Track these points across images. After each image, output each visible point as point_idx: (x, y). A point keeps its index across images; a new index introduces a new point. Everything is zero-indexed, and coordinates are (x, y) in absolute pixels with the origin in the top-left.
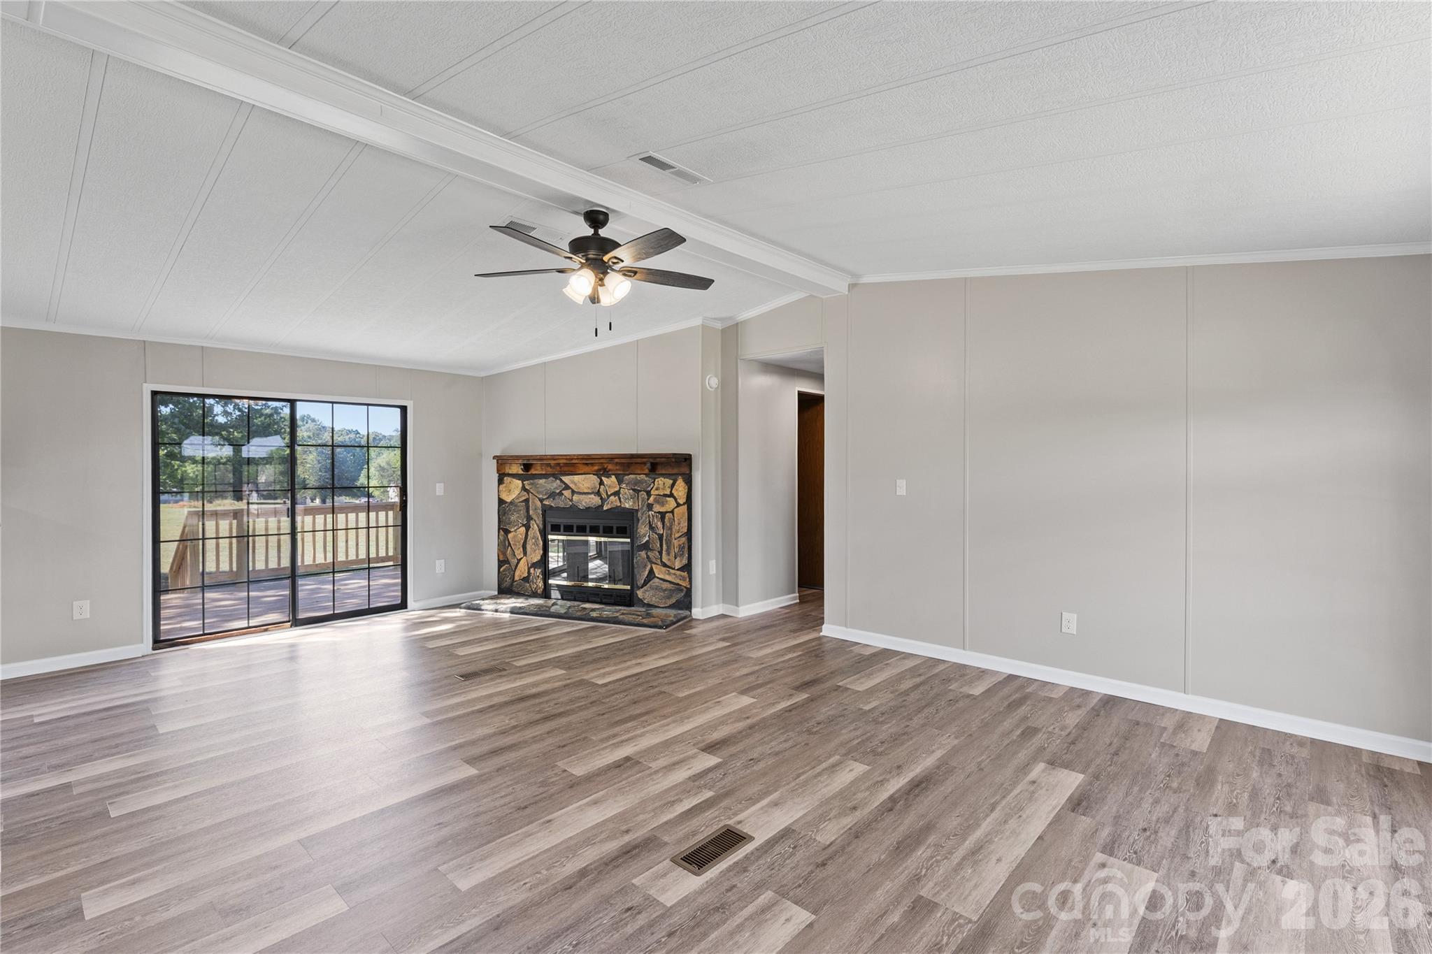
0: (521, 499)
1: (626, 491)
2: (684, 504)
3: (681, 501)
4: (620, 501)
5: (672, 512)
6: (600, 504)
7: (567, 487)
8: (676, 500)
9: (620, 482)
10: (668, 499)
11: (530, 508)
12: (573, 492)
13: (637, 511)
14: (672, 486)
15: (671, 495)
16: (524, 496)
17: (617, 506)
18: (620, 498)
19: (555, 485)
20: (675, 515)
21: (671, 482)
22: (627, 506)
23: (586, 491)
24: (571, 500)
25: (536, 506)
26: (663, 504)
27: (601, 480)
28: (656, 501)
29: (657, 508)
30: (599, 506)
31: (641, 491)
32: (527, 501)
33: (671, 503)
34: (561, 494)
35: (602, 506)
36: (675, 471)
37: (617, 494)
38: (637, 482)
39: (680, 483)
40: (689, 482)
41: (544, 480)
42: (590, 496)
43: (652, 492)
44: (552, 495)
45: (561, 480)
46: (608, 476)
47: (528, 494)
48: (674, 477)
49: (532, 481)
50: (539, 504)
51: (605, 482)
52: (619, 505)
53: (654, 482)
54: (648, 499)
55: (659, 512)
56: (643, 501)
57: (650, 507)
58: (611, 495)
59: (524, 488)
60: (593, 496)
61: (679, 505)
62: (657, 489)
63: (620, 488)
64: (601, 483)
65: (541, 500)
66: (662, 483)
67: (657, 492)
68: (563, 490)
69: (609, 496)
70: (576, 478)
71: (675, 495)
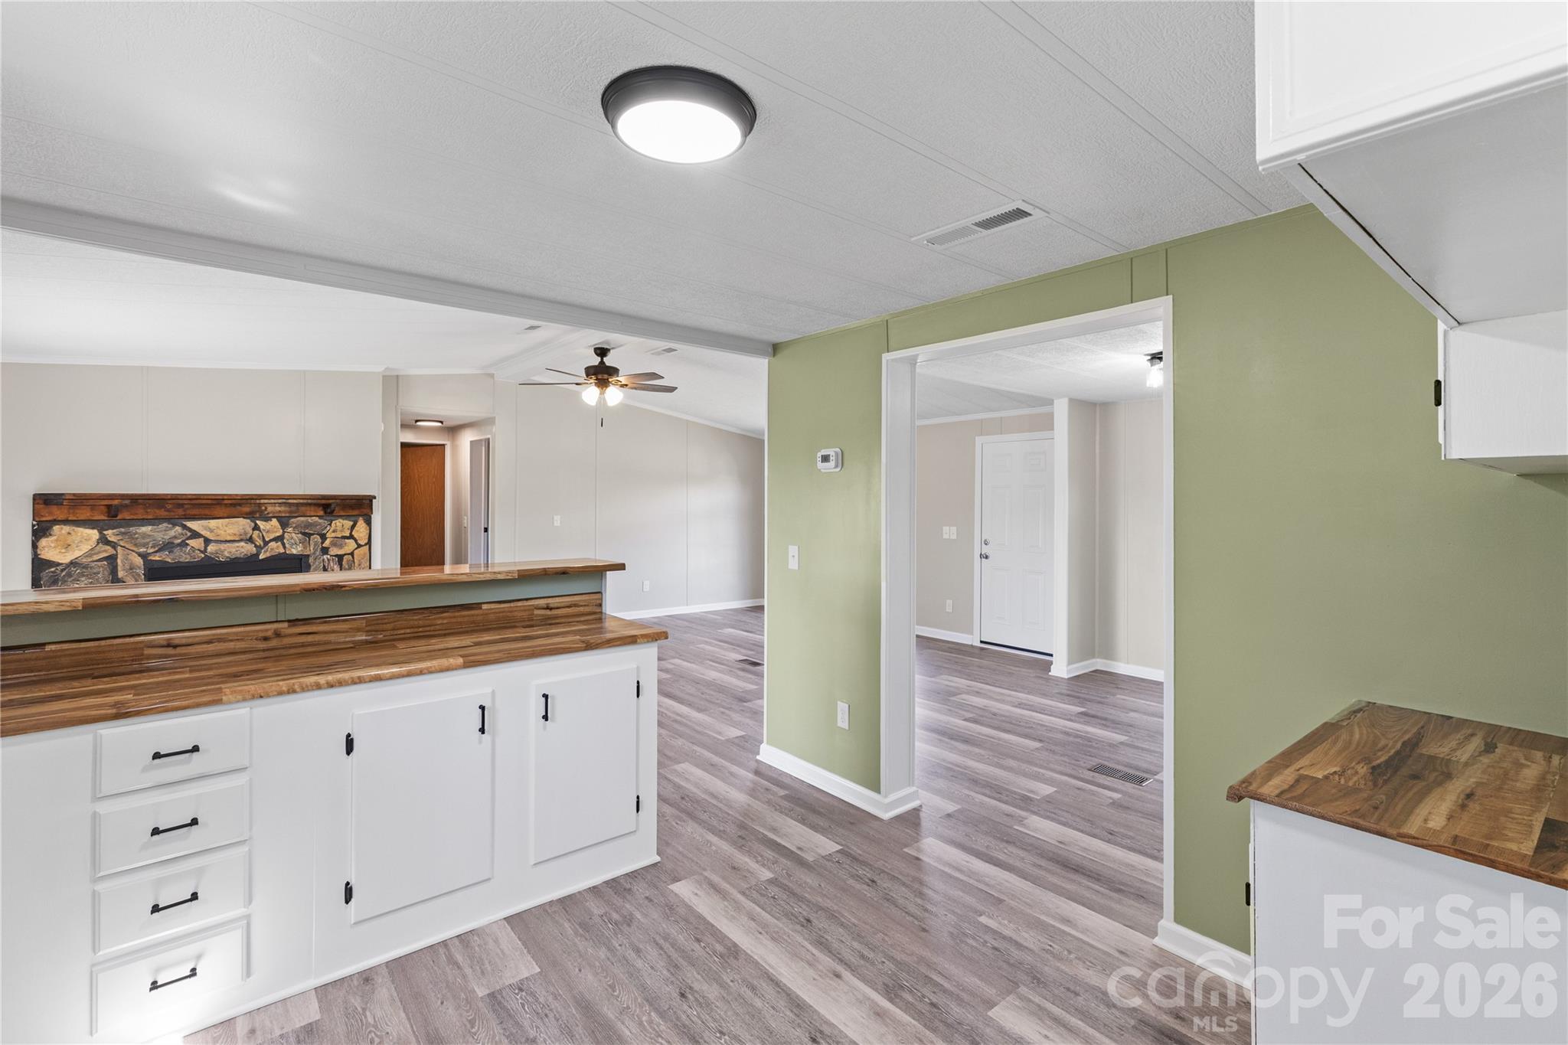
0: (96, 558)
1: (292, 535)
2: (366, 544)
3: (362, 542)
4: (285, 547)
5: (352, 554)
6: (255, 552)
7: (195, 535)
8: (356, 541)
9: (284, 524)
10: (346, 540)
11: (119, 568)
12: (207, 541)
13: (308, 556)
14: (353, 527)
15: (351, 537)
16: (105, 551)
17: (280, 554)
18: (284, 545)
19: (172, 533)
20: (355, 556)
21: (351, 523)
22: (294, 552)
23: (229, 538)
24: (204, 552)
25: (131, 564)
26: (341, 547)
27: (256, 524)
28: (334, 544)
29: (334, 551)
30: (253, 555)
31: (313, 534)
32: (112, 559)
33: (351, 545)
34: (184, 544)
35: (257, 555)
36: (356, 512)
37: (279, 539)
38: (308, 525)
39: (361, 524)
40: (369, 522)
41: (150, 528)
42: (237, 544)
43: (328, 535)
44: (168, 546)
45: (185, 527)
46: (267, 519)
47: (114, 548)
48: (353, 519)
49: (123, 530)
50: (139, 561)
51: (262, 527)
52: (282, 551)
53: (330, 525)
54: (322, 543)
55: (336, 556)
56: (315, 545)
57: (325, 551)
58: (271, 541)
59: (104, 540)
60: (242, 544)
61: (359, 546)
62: (334, 531)
63: (284, 532)
64: (256, 528)
65: (143, 556)
66: (341, 525)
67: (333, 535)
68: (188, 539)
69: (266, 543)
70: (213, 523)
71: (355, 536)
